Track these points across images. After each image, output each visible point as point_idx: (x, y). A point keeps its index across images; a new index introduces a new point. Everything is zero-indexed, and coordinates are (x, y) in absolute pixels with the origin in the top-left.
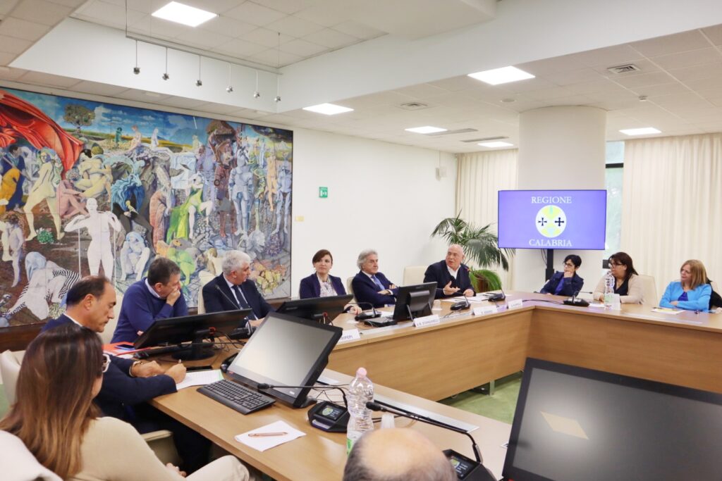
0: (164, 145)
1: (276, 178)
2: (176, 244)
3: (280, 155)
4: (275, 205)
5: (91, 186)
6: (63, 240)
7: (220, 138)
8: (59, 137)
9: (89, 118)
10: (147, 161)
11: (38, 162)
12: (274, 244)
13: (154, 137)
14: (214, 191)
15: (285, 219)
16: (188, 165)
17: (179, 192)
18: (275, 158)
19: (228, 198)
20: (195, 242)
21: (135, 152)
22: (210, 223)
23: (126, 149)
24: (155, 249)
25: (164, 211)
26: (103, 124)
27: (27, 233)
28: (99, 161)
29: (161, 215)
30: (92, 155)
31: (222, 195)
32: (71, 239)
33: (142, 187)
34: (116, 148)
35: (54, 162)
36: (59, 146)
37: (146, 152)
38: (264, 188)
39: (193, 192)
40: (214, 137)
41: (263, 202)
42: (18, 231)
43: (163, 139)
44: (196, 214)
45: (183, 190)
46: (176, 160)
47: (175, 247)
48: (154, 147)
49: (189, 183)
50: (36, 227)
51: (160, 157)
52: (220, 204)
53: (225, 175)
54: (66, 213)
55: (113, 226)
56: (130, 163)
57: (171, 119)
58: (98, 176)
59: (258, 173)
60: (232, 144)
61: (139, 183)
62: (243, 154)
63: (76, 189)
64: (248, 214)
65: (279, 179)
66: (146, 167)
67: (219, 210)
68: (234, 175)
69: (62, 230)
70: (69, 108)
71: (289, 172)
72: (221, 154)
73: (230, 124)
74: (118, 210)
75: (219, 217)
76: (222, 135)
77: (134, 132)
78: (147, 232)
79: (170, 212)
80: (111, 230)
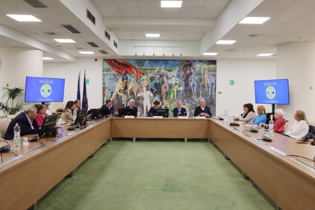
0: (166, 70)
1: (209, 78)
2: (170, 101)
3: (210, 70)
4: (208, 88)
5: (144, 83)
6: (137, 99)
7: (186, 66)
8: (136, 71)
9: (144, 64)
10: (161, 75)
11: (131, 78)
12: (208, 102)
13: (163, 68)
14: (183, 83)
15: (213, 93)
16: (174, 76)
17: (171, 84)
18: (208, 71)
19: (189, 86)
20: (176, 100)
21: (157, 73)
22: (182, 94)
23: (154, 72)
24: (163, 102)
25: (166, 90)
26: (148, 66)
27: (128, 97)
28: (146, 76)
29: (165, 92)
30: (145, 75)
31: (187, 85)
32: (139, 99)
33: (159, 83)
34: (151, 72)
35: (135, 77)
36: (136, 73)
37: (160, 73)
38: (204, 82)
39: (176, 84)
40: (183, 66)
41: (203, 87)
42: (126, 96)
43: (166, 68)
44: (177, 91)
45: (173, 84)
46: (170, 74)
47: (170, 102)
48: (163, 71)
49: (175, 81)
50: (130, 95)
51: (165, 74)
52: (186, 88)
53: (188, 78)
54: (138, 91)
55: (151, 95)
56: (155, 76)
57: (168, 62)
58: (146, 81)
59: (201, 77)
60: (190, 67)
61: (158, 82)
62: (195, 70)
63: (140, 84)
64: (197, 91)
65: (210, 79)
66: (160, 77)
67: (186, 90)
68: (191, 78)
69: (137, 96)
70: (138, 62)
71: (214, 76)
72: (186, 71)
73: (189, 61)
74: (152, 90)
75: (185, 92)
76: (186, 65)
77: (156, 67)
78: (161, 97)
79: (168, 91)
80: (150, 96)
